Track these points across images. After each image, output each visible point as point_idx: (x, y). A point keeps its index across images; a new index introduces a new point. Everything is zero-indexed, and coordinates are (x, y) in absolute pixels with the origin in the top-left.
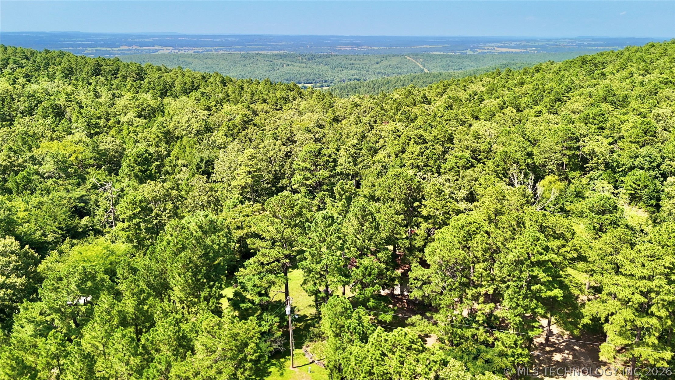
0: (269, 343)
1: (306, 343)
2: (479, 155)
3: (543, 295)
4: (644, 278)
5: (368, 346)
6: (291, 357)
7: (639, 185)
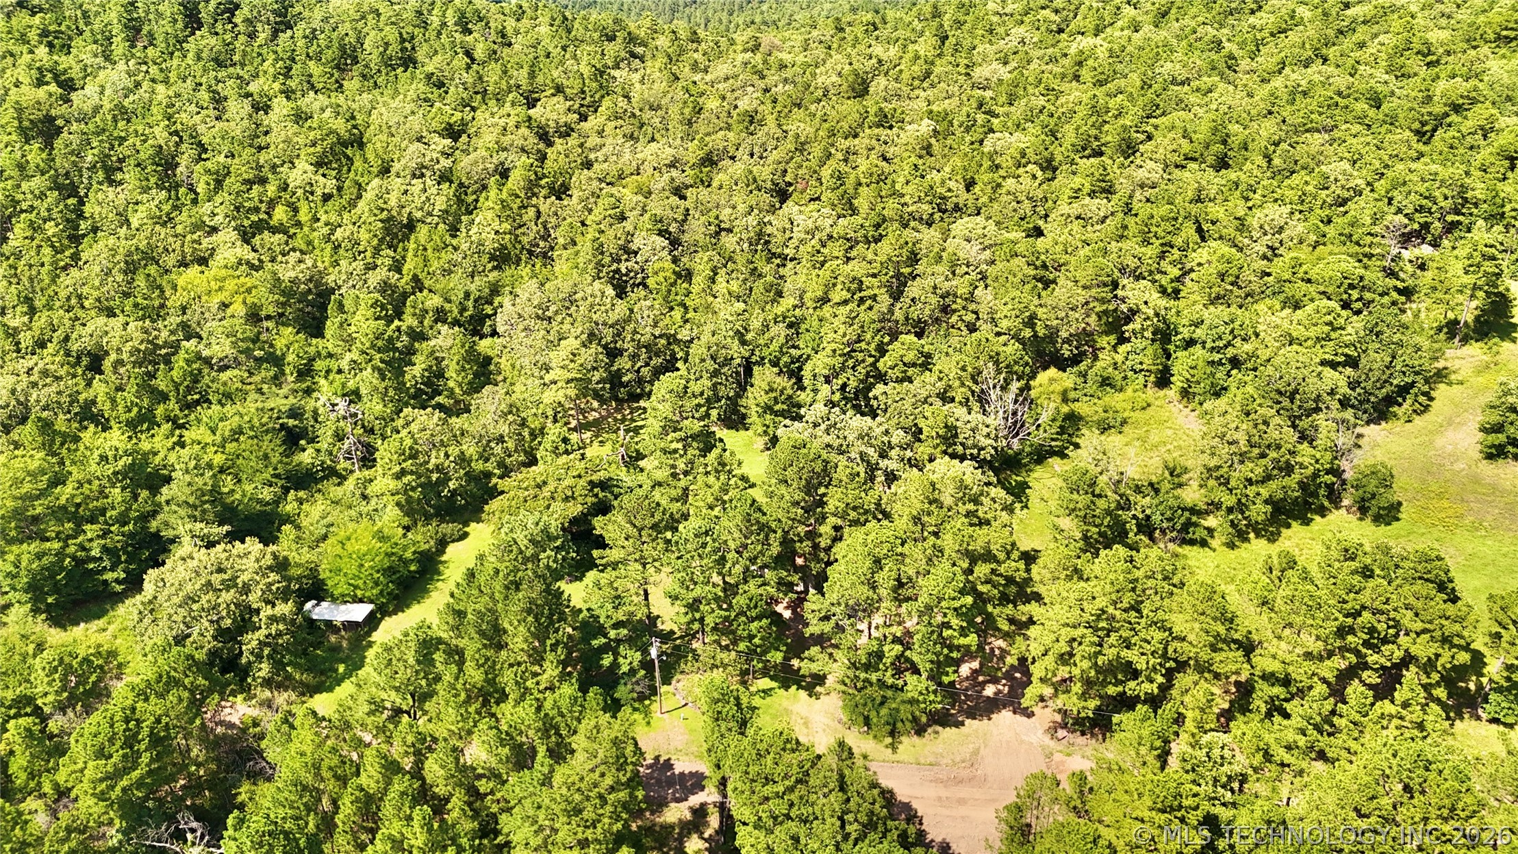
0: (629, 687)
1: (678, 676)
2: (954, 302)
4: (1068, 625)
5: (746, 741)
6: (657, 698)
7: (1193, 376)
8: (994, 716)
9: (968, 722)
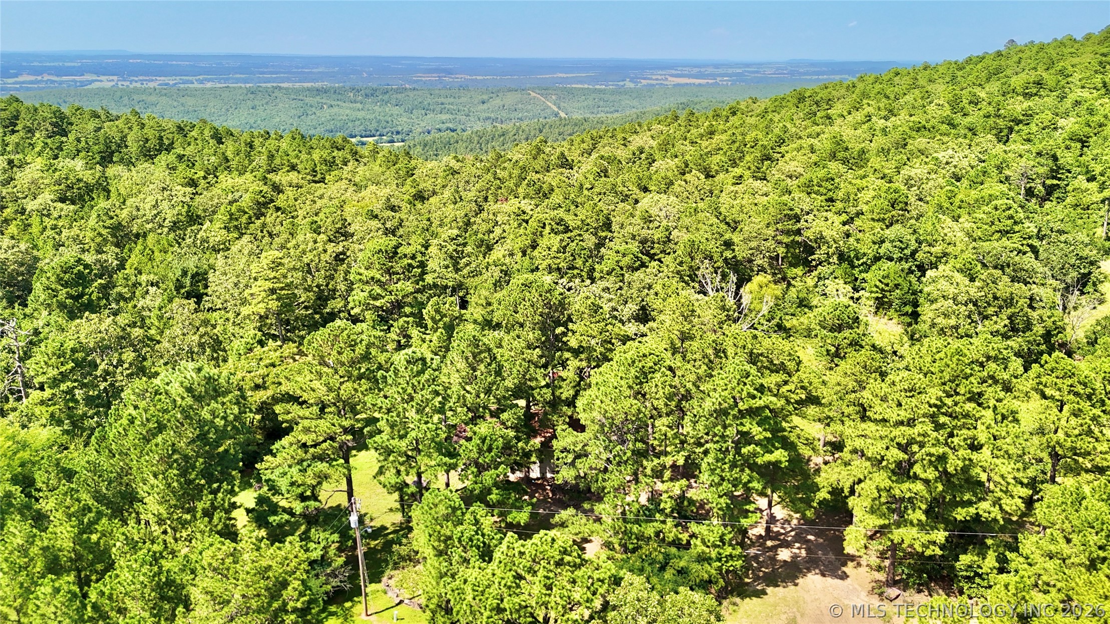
0: (323, 578)
1: (388, 572)
2: (653, 248)
3: (759, 461)
4: (901, 423)
5: (494, 565)
6: (362, 599)
7: (887, 285)
8: (800, 581)
9: (770, 590)
